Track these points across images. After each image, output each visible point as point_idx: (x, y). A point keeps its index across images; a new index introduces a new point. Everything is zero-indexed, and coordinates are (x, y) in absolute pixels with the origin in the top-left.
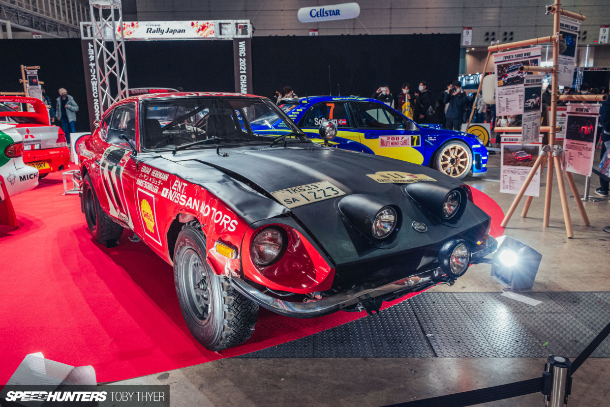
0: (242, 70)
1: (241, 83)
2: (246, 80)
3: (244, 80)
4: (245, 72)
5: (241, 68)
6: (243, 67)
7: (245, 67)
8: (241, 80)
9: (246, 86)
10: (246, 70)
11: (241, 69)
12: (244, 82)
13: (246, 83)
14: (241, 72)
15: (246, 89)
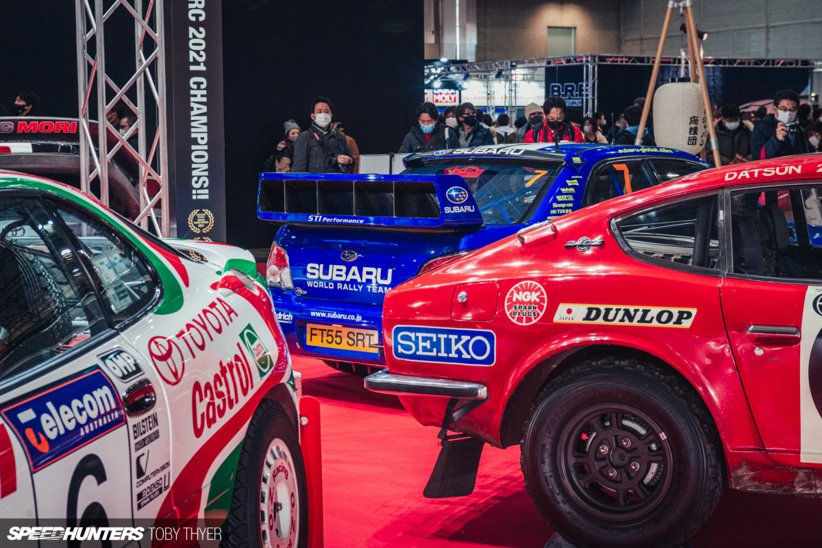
0: (196, 63)
1: (192, 99)
2: (205, 92)
3: (199, 93)
4: (202, 68)
5: (192, 54)
6: (198, 52)
7: (202, 53)
8: (192, 92)
9: (204, 109)
10: (205, 63)
11: (191, 60)
12: (199, 99)
13: (205, 99)
14: (192, 68)
15: (204, 119)
